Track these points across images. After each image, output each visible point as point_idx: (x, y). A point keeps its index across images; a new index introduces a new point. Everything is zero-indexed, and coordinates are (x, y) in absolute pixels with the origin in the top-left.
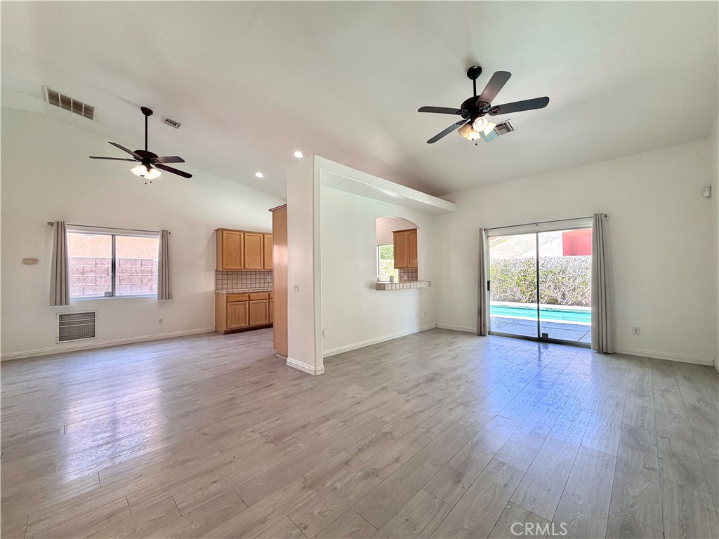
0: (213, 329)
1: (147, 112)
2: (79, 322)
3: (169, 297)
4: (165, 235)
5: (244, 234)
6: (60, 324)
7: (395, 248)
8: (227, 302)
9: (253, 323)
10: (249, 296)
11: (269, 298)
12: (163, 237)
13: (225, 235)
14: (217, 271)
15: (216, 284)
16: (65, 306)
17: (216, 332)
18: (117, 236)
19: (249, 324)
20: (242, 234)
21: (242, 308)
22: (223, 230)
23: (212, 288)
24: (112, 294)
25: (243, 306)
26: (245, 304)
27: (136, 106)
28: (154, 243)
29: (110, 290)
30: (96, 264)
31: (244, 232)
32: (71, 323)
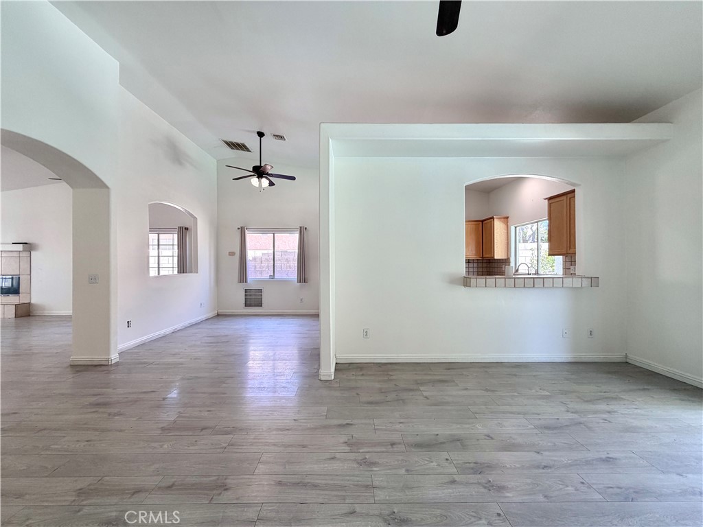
1: (261, 134)
2: (255, 295)
3: (305, 281)
4: (302, 231)
6: (246, 295)
7: (550, 225)
12: (300, 232)
16: (244, 284)
18: (275, 234)
24: (273, 277)
27: (253, 132)
28: (295, 237)
29: (272, 274)
32: (250, 295)
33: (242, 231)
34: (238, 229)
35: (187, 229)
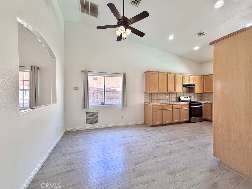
0: (143, 122)
2: (93, 116)
3: (126, 106)
5: (159, 73)
6: (86, 117)
8: (153, 110)
9: (165, 122)
10: (163, 106)
11: (172, 108)
12: (124, 76)
13: (150, 74)
14: (145, 93)
15: (145, 100)
16: (87, 109)
17: (145, 124)
18: (106, 77)
19: (163, 122)
20: (158, 73)
21: (159, 113)
22: (149, 72)
23: (143, 101)
24: (104, 104)
25: (160, 112)
26: (161, 111)
28: (120, 80)
29: (103, 102)
30: (98, 90)
31: (159, 72)
32: (89, 116)
33: (85, 73)
34: (83, 71)
35: (38, 68)
